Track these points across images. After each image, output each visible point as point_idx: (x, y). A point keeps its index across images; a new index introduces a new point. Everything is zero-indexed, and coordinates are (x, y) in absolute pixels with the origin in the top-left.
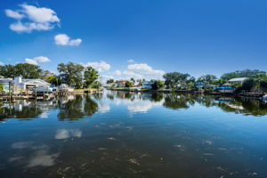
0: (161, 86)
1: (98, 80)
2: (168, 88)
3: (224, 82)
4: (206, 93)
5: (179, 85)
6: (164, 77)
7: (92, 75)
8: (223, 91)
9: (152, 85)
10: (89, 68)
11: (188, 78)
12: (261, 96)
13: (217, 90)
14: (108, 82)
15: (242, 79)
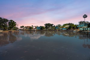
0: (44, 28)
1: (16, 26)
2: (46, 29)
3: (64, 27)
4: (59, 30)
5: (50, 28)
6: (45, 25)
7: (13, 24)
8: (63, 30)
9: (41, 28)
10: (11, 21)
11: (53, 26)
12: (73, 31)
13: (62, 29)
14: (21, 27)
15: (68, 26)
